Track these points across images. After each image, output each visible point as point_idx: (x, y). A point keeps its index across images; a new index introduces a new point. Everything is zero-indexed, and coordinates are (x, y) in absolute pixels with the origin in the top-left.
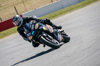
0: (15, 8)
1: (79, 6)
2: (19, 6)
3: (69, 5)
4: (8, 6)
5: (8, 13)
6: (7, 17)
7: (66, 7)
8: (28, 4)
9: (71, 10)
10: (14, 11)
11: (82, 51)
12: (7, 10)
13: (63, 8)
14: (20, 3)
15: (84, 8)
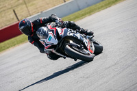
0: (14, 11)
1: (102, 7)
2: (19, 8)
3: (88, 6)
4: (5, 9)
5: (4, 19)
6: (3, 25)
7: (84, 8)
8: (31, 6)
9: (90, 13)
10: (12, 15)
11: (106, 68)
12: (3, 15)
13: (80, 10)
14: (21, 4)
15: (109, 9)
